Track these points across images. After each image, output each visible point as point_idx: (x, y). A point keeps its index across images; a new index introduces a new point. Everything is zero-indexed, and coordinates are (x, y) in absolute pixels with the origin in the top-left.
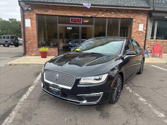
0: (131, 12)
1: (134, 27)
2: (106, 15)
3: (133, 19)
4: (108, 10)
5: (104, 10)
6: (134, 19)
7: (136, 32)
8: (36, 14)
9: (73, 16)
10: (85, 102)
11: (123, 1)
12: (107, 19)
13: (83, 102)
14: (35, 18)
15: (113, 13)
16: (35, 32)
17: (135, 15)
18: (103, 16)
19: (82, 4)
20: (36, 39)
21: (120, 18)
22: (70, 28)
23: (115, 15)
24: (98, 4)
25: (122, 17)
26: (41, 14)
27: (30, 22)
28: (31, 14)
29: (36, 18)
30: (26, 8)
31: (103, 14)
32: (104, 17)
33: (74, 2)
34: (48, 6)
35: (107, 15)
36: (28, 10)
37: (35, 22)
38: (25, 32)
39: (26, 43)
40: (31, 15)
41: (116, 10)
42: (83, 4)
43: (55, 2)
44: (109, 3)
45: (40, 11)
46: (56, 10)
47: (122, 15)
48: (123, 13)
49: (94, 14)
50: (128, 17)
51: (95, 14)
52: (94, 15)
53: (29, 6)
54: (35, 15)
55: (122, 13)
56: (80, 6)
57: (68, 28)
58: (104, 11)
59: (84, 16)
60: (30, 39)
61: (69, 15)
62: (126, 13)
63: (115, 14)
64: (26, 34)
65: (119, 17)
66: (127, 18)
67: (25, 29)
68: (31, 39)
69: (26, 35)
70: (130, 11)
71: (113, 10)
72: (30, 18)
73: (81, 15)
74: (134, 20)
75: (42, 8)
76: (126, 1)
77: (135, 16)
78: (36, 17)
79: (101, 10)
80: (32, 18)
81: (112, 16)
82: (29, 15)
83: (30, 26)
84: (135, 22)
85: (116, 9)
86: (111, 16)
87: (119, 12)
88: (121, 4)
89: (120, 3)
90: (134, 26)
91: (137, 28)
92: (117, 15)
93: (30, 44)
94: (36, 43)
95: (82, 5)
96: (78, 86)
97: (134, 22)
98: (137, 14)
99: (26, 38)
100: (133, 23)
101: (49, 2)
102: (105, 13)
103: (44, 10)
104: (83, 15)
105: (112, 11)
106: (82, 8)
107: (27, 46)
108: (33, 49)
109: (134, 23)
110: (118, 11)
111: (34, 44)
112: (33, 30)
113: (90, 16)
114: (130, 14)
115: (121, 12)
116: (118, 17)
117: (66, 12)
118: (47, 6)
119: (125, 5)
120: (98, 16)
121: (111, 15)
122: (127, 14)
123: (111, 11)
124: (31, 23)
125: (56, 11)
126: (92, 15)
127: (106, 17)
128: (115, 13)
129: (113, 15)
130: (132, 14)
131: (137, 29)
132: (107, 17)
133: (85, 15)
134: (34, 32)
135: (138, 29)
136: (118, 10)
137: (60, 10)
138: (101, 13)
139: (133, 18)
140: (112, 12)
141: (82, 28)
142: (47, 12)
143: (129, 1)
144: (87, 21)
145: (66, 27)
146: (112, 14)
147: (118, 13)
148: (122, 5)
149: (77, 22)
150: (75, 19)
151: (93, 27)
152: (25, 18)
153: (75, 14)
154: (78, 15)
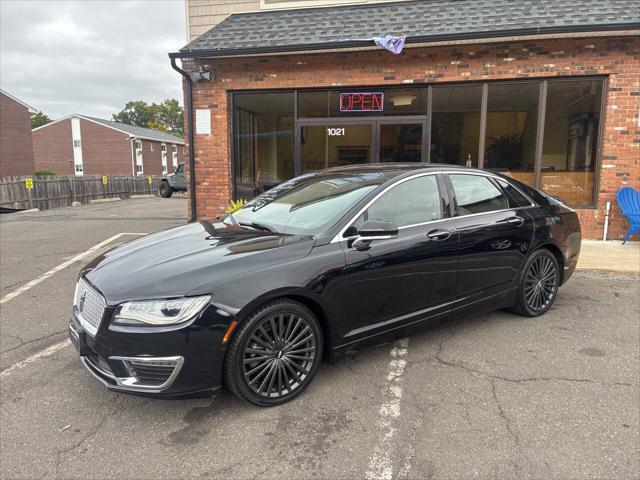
0: (594, 50)
1: (616, 111)
2: (481, 70)
3: (607, 75)
4: (486, 52)
5: (471, 53)
6: (613, 76)
7: (622, 133)
8: (229, 91)
9: (348, 87)
10: (130, 381)
11: (553, 8)
12: (486, 87)
13: (124, 383)
14: (225, 106)
15: (510, 59)
16: (224, 151)
17: (620, 58)
18: (466, 75)
19: (373, 41)
20: (226, 173)
21: (545, 78)
22: (338, 132)
23: (519, 67)
24: (435, 31)
25: (555, 74)
26: (241, 88)
27: (209, 118)
28: (213, 92)
29: (229, 104)
30: (196, 76)
31: (467, 66)
32: (470, 82)
33: (345, 37)
34: (265, 60)
35: (486, 69)
36: (202, 81)
37: (223, 117)
38: (196, 152)
39: (198, 187)
40: (212, 96)
41: (525, 47)
42: (376, 39)
43: (278, 45)
44: (487, 22)
45: (238, 81)
46: (288, 70)
47: (552, 66)
48: (560, 56)
49: (428, 73)
50: (583, 72)
51: (431, 72)
52: (430, 76)
53: (206, 66)
54: (224, 96)
55: (554, 57)
56: (368, 48)
57: (330, 131)
58: (471, 57)
59: (390, 82)
60: (209, 173)
61: (334, 84)
62: (574, 56)
63: (521, 63)
64: (196, 159)
65: (538, 74)
66: (576, 76)
67: (195, 140)
68: (212, 173)
69: (198, 163)
70: (592, 46)
71: (511, 47)
72: (211, 107)
73: (379, 80)
74: (613, 81)
75: (246, 70)
76: (569, 4)
77: (617, 63)
78: (229, 100)
79: (457, 53)
80: (216, 106)
81: (506, 73)
82: (207, 96)
83: (209, 131)
84: (621, 89)
85: (526, 43)
86: (500, 73)
87: (540, 54)
88: (541, 21)
89: (537, 16)
90: (615, 107)
91: (630, 116)
92: (528, 68)
93: (207, 190)
94: (226, 187)
95: (372, 43)
96: (112, 328)
97: (614, 90)
98: (628, 54)
99: (196, 169)
100: (610, 93)
101: (260, 48)
102: (474, 62)
103: (251, 77)
104: (386, 79)
105: (506, 51)
106: (380, 55)
107: (199, 195)
108: (216, 206)
109: (612, 96)
110: (531, 50)
111: (220, 191)
112: (216, 145)
113: (412, 81)
114: (591, 56)
115: (546, 53)
116: (532, 75)
117: (322, 73)
118: (260, 61)
119: (559, 23)
120: (446, 79)
121: (501, 68)
122: (576, 60)
123: (500, 51)
124: (214, 121)
125: (291, 75)
126: (419, 77)
127: (478, 78)
128: (518, 59)
129: (512, 70)
130: (601, 55)
131: (628, 120)
132: (485, 77)
133: (393, 78)
134: (220, 151)
135: (634, 120)
136: (533, 45)
137: (302, 69)
138: (459, 66)
139: (607, 72)
140: (507, 56)
141: (384, 127)
142: (262, 80)
143: (580, 3)
144: (406, 101)
145: (324, 130)
146: (507, 63)
147: (534, 59)
148: (543, 23)
149: (367, 106)
150: (357, 96)
151: (424, 123)
152: (194, 106)
153: (356, 80)
154: (367, 83)
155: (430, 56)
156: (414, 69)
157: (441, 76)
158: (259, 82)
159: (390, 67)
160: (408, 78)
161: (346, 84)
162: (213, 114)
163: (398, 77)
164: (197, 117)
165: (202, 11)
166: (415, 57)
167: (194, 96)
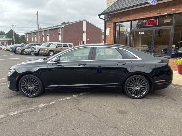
14: (113, 27)
19: (147, 2)
22: (142, 33)
26: (117, 22)
36: (107, 21)
37: (112, 30)
38: (106, 40)
40: (110, 24)
42: (149, 1)
45: (116, 20)
51: (174, 10)
54: (113, 24)
57: (140, 33)
59: (159, 15)
64: (106, 42)
67: (106, 37)
72: (110, 27)
73: (155, 15)
75: (118, 16)
83: (109, 34)
103: (119, 18)
104: (157, 14)
106: (156, 6)
112: (110, 38)
113: (167, 14)
118: (121, 13)
120: (180, 12)
124: (110, 31)
125: (129, 16)
126: (169, 12)
133: (160, 13)
134: (111, 40)
141: (156, 31)
145: (138, 32)
149: (152, 24)
150: (149, 21)
151: (171, 28)
152: (106, 28)
153: (148, 15)
154: (151, 16)
155: (174, 4)
156: (168, 9)
157: (177, 11)
158: (121, 19)
159: (159, 9)
160: (165, 13)
161: (145, 17)
162: (110, 30)
163: (162, 13)
164: (107, 31)
165: (110, 1)
166: (168, 5)
167: (107, 25)
